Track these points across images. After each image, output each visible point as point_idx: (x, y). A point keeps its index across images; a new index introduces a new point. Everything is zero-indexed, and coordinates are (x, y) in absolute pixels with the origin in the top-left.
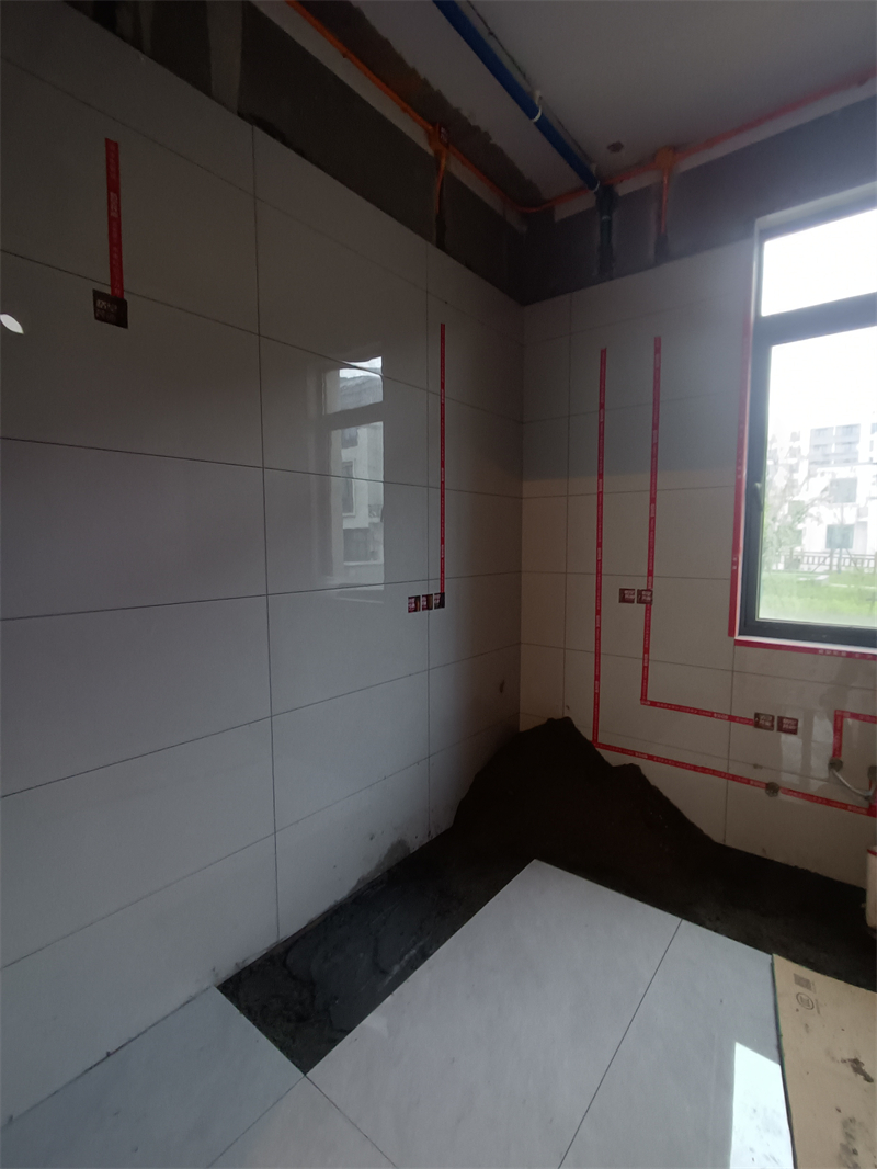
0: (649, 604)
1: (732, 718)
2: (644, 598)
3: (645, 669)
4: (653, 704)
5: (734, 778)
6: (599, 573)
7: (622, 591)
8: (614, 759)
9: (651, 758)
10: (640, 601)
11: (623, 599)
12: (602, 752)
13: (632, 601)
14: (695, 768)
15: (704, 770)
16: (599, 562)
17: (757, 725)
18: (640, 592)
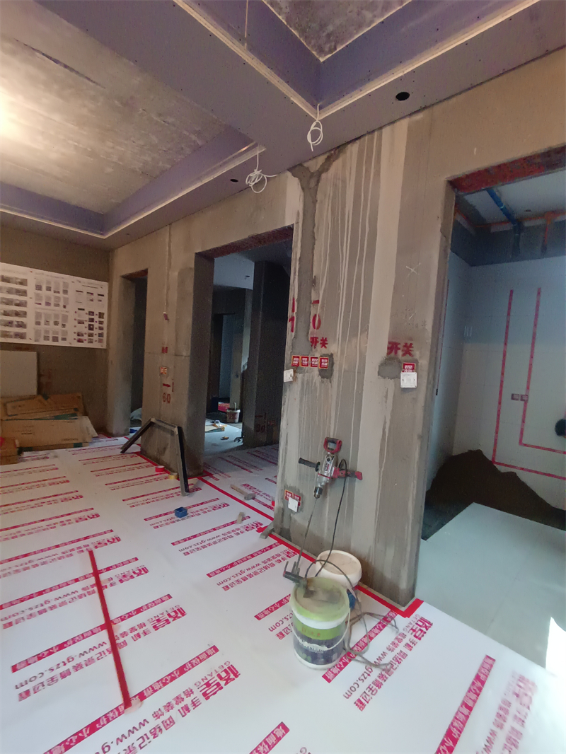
0: (526, 402)
2: (524, 399)
3: (522, 430)
4: (525, 445)
6: (501, 386)
8: (502, 469)
9: (522, 469)
10: (522, 400)
11: (513, 398)
12: (497, 466)
13: (517, 400)
15: (549, 475)
16: (502, 381)
18: (522, 396)
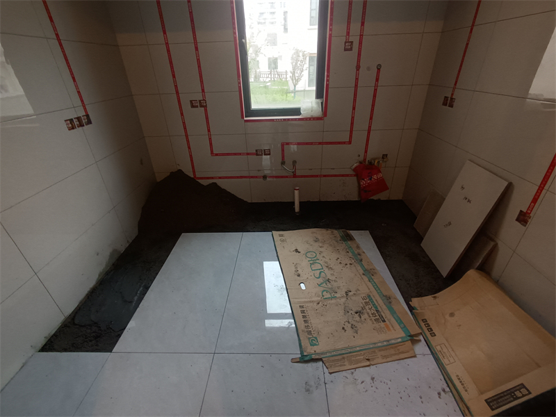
0: (205, 107)
1: (248, 154)
2: (202, 104)
3: (210, 139)
4: (217, 155)
5: (252, 177)
6: (177, 93)
7: (191, 101)
8: (205, 183)
9: (220, 178)
10: (201, 106)
11: (193, 106)
12: (199, 181)
13: (197, 107)
14: (238, 177)
15: (241, 177)
16: (176, 87)
17: (257, 155)
18: (200, 101)
